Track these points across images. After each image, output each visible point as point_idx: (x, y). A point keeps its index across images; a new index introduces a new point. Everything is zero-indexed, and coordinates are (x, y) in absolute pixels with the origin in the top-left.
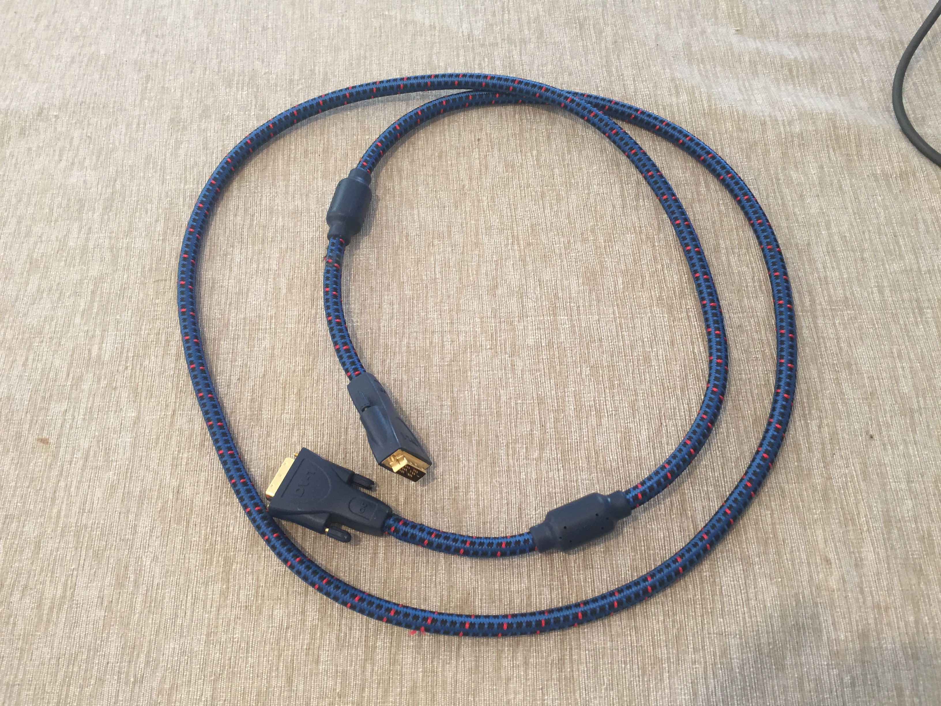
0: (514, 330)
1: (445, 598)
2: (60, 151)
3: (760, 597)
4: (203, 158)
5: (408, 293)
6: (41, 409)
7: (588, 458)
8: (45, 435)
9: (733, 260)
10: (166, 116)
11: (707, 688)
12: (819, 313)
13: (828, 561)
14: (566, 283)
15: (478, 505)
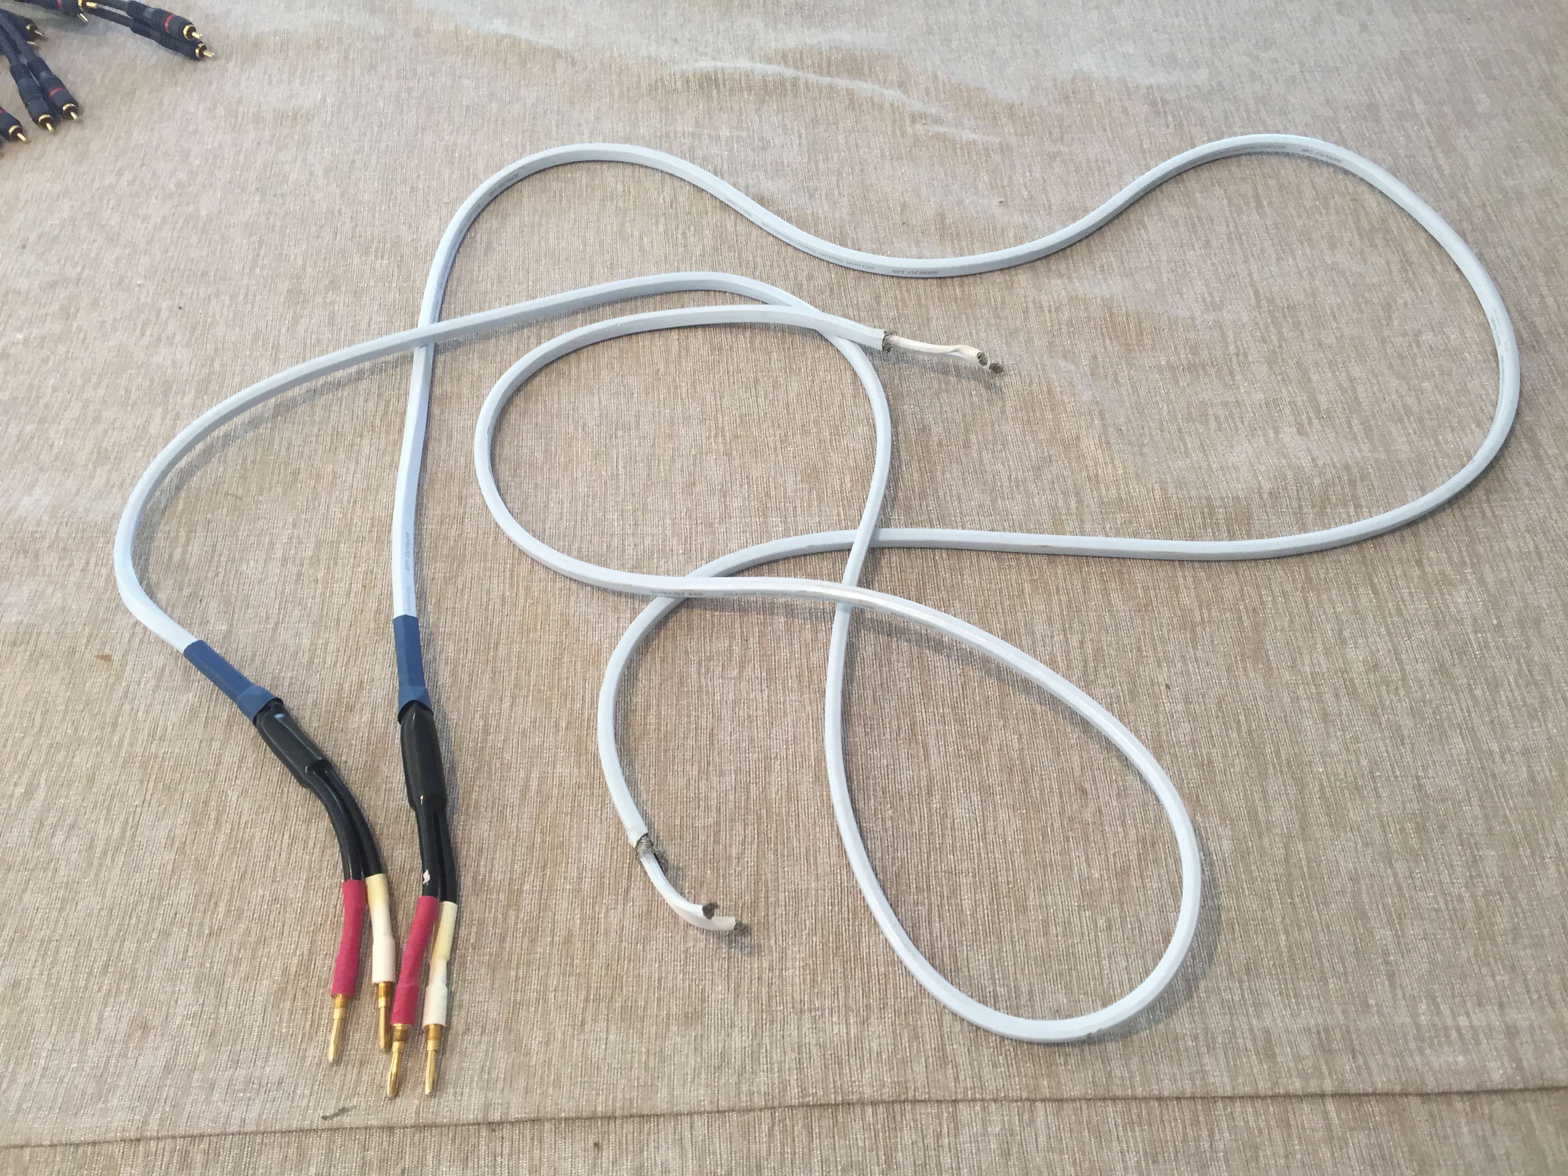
0: (714, 533)
1: (612, 835)
2: (143, 324)
3: (1000, 830)
4: (328, 335)
5: (582, 489)
6: (104, 621)
7: (799, 677)
8: (107, 651)
9: (987, 456)
10: (284, 286)
11: (931, 933)
12: (1087, 517)
13: (1084, 792)
14: (781, 481)
15: (659, 730)
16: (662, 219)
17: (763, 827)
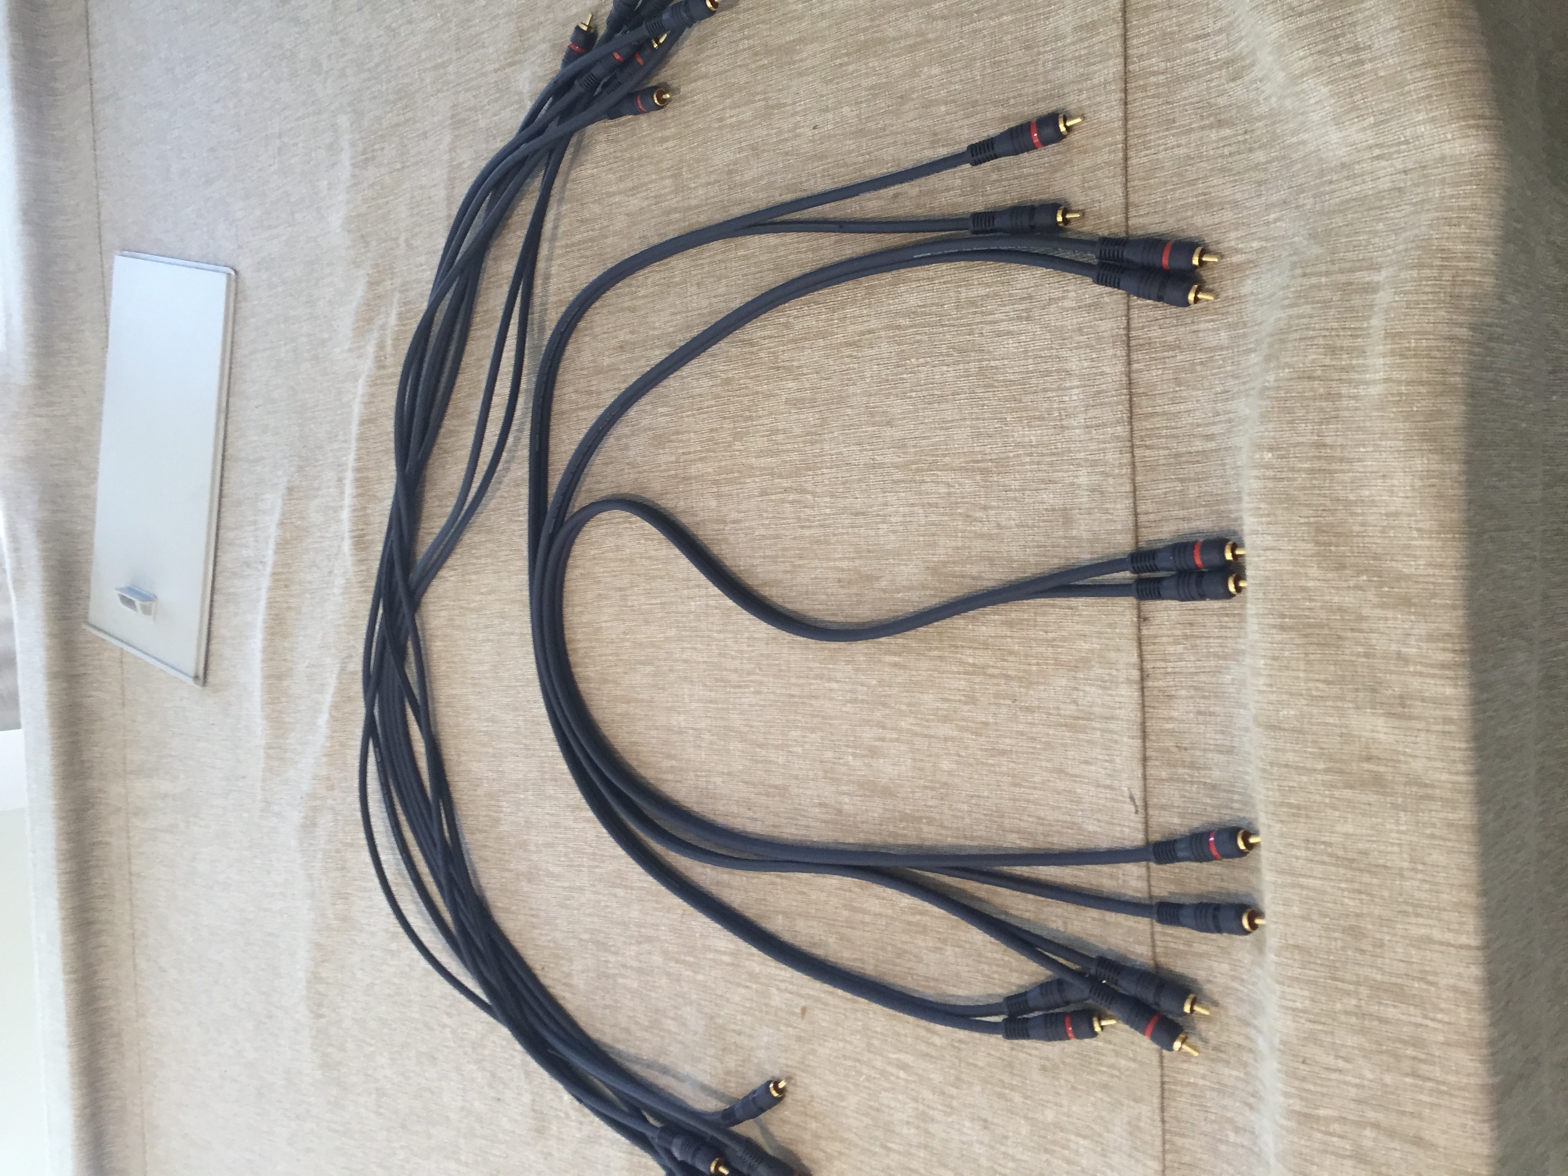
16: (467, 577)
17: (925, 466)
